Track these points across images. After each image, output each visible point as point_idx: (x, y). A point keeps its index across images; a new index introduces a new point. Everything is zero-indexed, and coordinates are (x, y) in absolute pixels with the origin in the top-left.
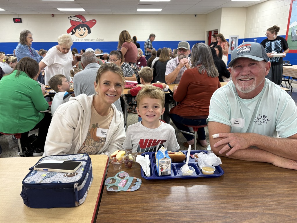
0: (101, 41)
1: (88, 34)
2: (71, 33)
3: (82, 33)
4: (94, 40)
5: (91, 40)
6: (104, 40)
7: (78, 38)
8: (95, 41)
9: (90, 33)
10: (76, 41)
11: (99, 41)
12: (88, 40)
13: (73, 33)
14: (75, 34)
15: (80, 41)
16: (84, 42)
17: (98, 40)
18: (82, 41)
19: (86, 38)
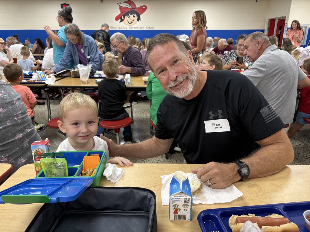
0: (150, 29)
1: (138, 22)
2: (119, 20)
3: (131, 20)
4: (143, 28)
5: (140, 28)
6: (153, 28)
7: (126, 26)
8: (145, 29)
9: (139, 21)
10: (124, 29)
11: (149, 30)
12: (137, 28)
13: (122, 20)
14: (124, 21)
15: (128, 29)
16: (132, 30)
17: (147, 28)
18: (131, 29)
19: (134, 26)
